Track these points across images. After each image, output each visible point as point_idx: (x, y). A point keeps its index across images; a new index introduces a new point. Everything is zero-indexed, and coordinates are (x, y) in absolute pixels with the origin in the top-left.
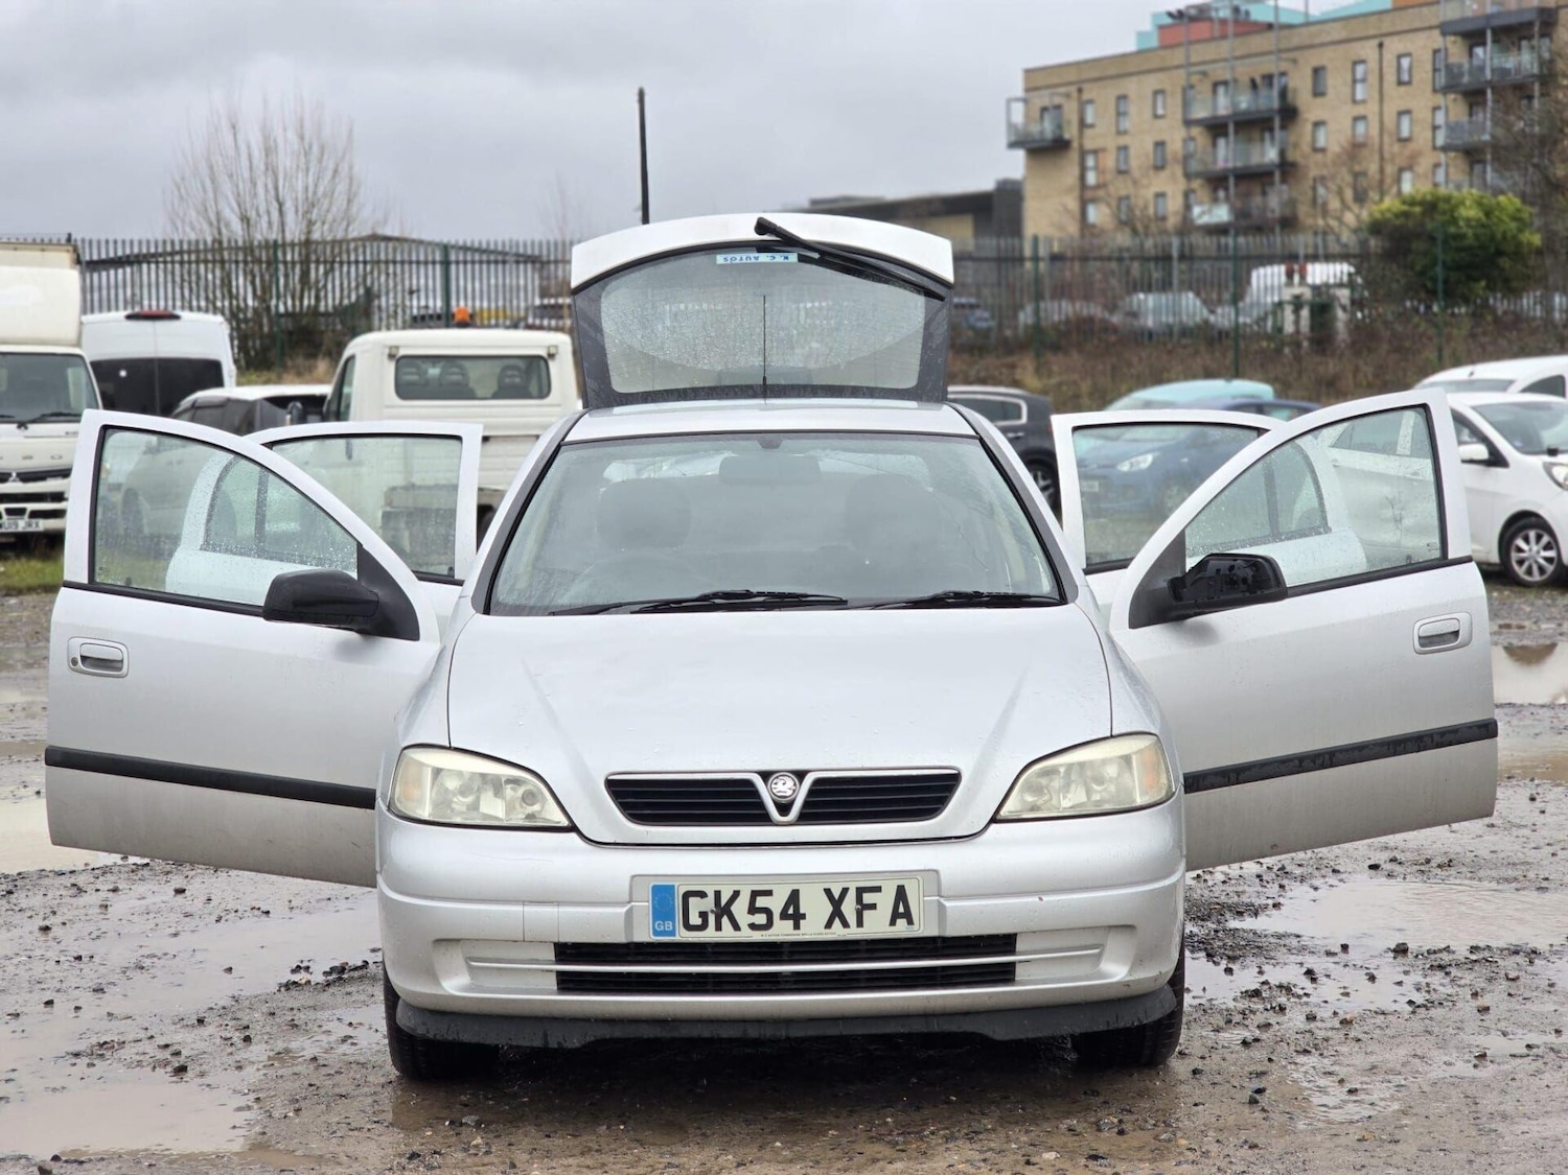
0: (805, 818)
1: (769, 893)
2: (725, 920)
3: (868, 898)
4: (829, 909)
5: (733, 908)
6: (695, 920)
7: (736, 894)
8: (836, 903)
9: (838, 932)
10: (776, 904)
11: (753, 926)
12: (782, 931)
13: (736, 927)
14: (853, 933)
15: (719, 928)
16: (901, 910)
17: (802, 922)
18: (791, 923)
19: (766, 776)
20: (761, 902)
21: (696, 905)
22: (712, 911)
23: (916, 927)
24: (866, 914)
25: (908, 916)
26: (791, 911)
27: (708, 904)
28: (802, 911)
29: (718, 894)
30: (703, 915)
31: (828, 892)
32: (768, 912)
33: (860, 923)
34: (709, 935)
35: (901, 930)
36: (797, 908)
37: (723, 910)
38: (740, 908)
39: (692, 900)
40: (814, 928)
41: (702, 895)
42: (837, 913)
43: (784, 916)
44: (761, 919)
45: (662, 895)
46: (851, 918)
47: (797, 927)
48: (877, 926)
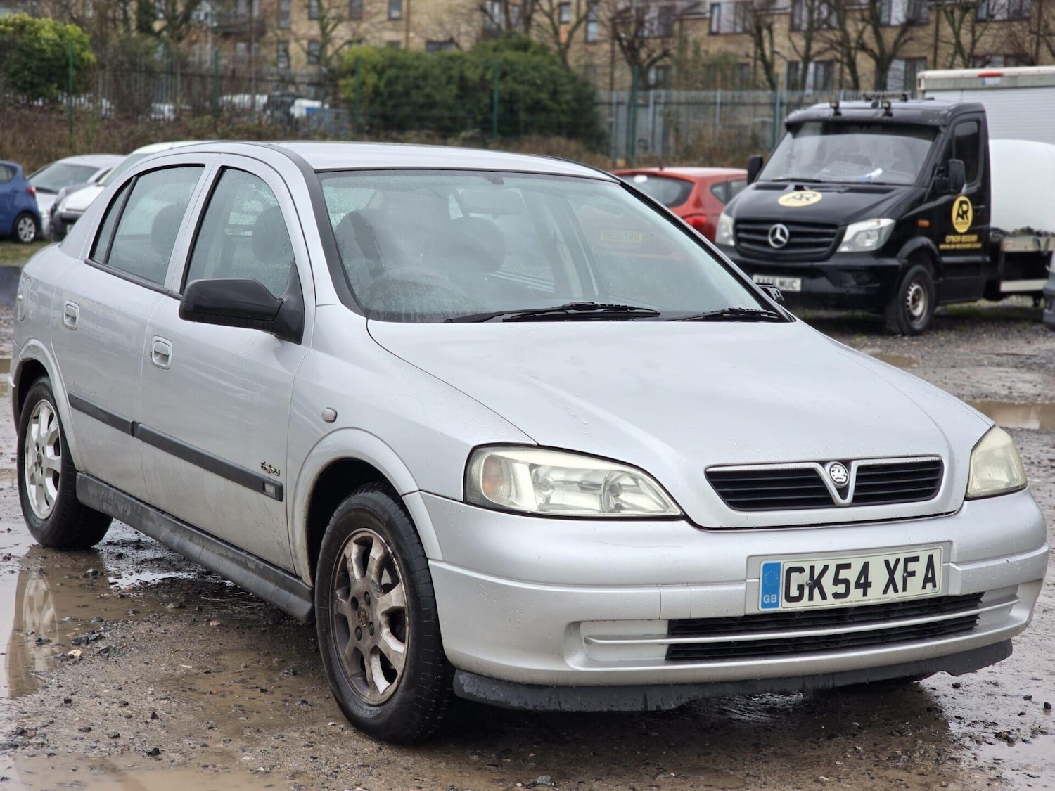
0: (858, 501)
1: (848, 566)
2: (816, 592)
3: (911, 567)
4: (887, 577)
5: (823, 581)
6: (794, 592)
7: (826, 568)
8: (891, 572)
9: (891, 597)
10: (851, 575)
11: (836, 596)
12: (855, 598)
13: (824, 597)
14: (900, 596)
15: (811, 598)
16: (930, 576)
17: (869, 589)
18: (861, 590)
19: (823, 463)
20: (843, 574)
21: (796, 579)
22: (807, 585)
23: (937, 589)
24: (909, 579)
25: (933, 580)
26: (862, 581)
27: (803, 578)
28: (869, 581)
29: (812, 568)
30: (800, 588)
31: (887, 562)
32: (846, 582)
33: (904, 590)
34: (804, 605)
35: (930, 592)
36: (866, 578)
37: (816, 583)
38: (827, 581)
39: (794, 575)
40: (876, 596)
41: (800, 570)
42: (891, 581)
43: (858, 585)
44: (841, 588)
45: (771, 571)
46: (900, 586)
47: (865, 594)
48: (915, 590)
